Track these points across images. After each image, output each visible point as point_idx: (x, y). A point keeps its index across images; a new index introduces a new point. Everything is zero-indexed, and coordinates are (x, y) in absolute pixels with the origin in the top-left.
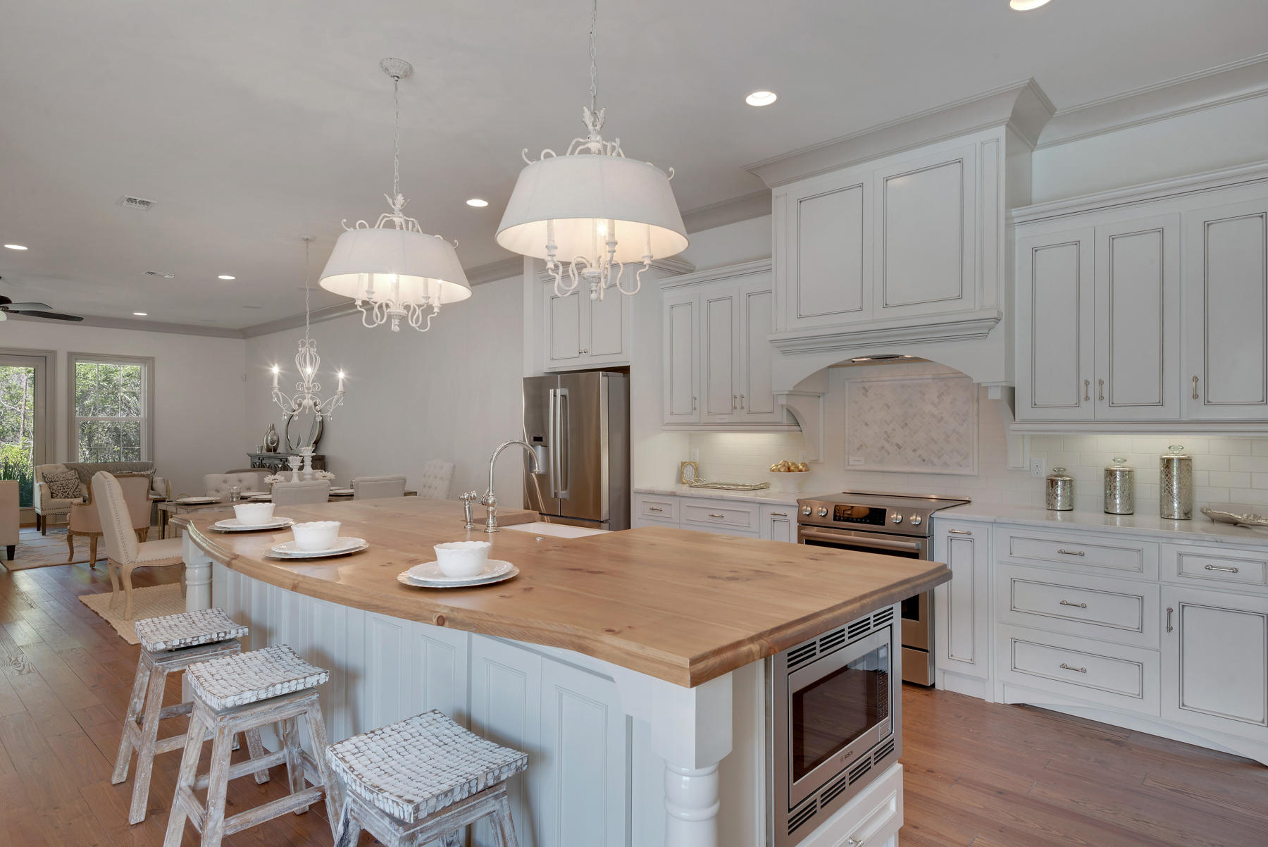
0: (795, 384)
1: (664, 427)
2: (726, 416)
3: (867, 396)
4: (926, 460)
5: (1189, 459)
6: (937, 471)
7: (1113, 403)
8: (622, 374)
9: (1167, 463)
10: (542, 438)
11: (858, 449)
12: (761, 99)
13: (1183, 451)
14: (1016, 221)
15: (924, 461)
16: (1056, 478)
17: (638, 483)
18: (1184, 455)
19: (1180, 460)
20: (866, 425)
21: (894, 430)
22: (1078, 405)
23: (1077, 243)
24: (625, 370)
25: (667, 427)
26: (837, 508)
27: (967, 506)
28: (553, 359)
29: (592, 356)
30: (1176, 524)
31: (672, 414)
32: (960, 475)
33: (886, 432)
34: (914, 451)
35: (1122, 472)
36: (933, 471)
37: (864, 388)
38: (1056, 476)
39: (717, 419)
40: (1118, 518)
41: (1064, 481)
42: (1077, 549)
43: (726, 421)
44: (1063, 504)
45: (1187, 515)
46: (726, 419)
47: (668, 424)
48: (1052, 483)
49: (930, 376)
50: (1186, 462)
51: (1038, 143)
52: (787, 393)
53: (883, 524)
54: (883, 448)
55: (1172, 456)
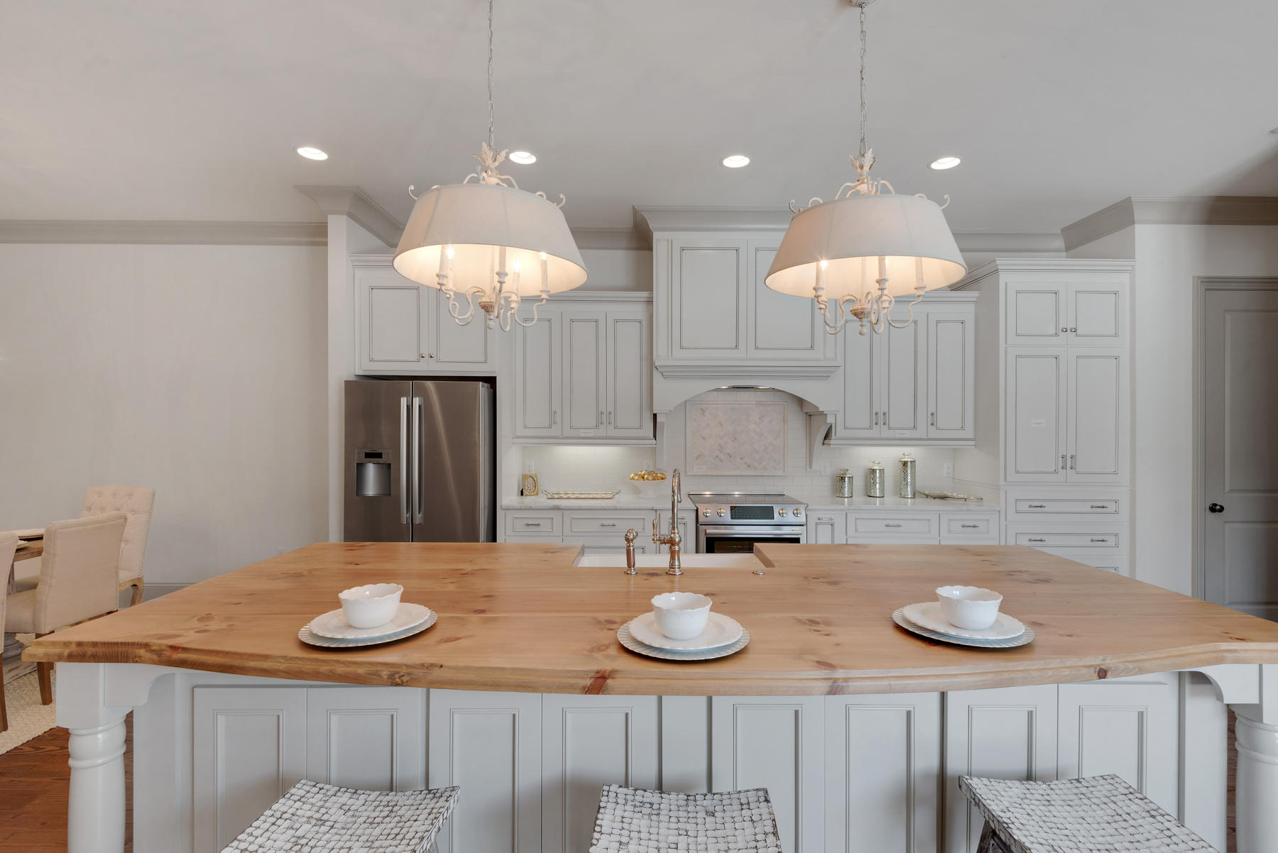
3: (704, 416)
4: (751, 465)
5: (915, 461)
6: (760, 474)
7: (890, 428)
10: (381, 454)
11: (698, 458)
12: (736, 162)
13: (915, 457)
15: (749, 466)
19: (911, 462)
20: (704, 439)
21: (726, 443)
22: (871, 428)
24: (491, 380)
25: (521, 440)
28: (372, 360)
29: (439, 362)
30: (909, 500)
32: (774, 476)
33: (720, 444)
34: (742, 459)
35: (880, 470)
36: (756, 474)
37: (702, 409)
39: (582, 433)
40: (878, 499)
42: (896, 523)
44: (848, 494)
46: (591, 433)
47: (522, 437)
49: (754, 403)
50: (915, 464)
53: (772, 518)
54: (717, 457)
55: (908, 460)
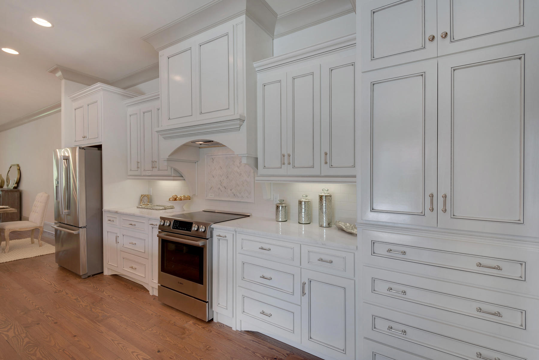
0: (169, 154)
1: (128, 177)
2: (150, 172)
4: (235, 194)
5: (331, 196)
7: (294, 166)
8: (97, 148)
9: (321, 197)
11: (210, 189)
13: (328, 192)
14: (257, 69)
16: (279, 205)
17: (106, 207)
18: (328, 194)
19: (326, 196)
20: (213, 177)
21: (223, 180)
22: (281, 167)
23: (280, 81)
24: (99, 147)
25: (130, 177)
26: (176, 221)
27: (248, 218)
28: (75, 141)
29: (89, 139)
30: (324, 229)
31: (131, 170)
32: (248, 202)
33: (220, 181)
34: (231, 190)
35: (304, 202)
38: (280, 204)
39: (147, 173)
40: (303, 226)
41: (282, 207)
42: (267, 247)
43: (150, 174)
44: (282, 218)
45: (329, 225)
47: (130, 175)
48: (278, 207)
50: (329, 197)
51: (275, 34)
52: (166, 159)
53: (190, 231)
54: (219, 188)
55: (323, 194)
